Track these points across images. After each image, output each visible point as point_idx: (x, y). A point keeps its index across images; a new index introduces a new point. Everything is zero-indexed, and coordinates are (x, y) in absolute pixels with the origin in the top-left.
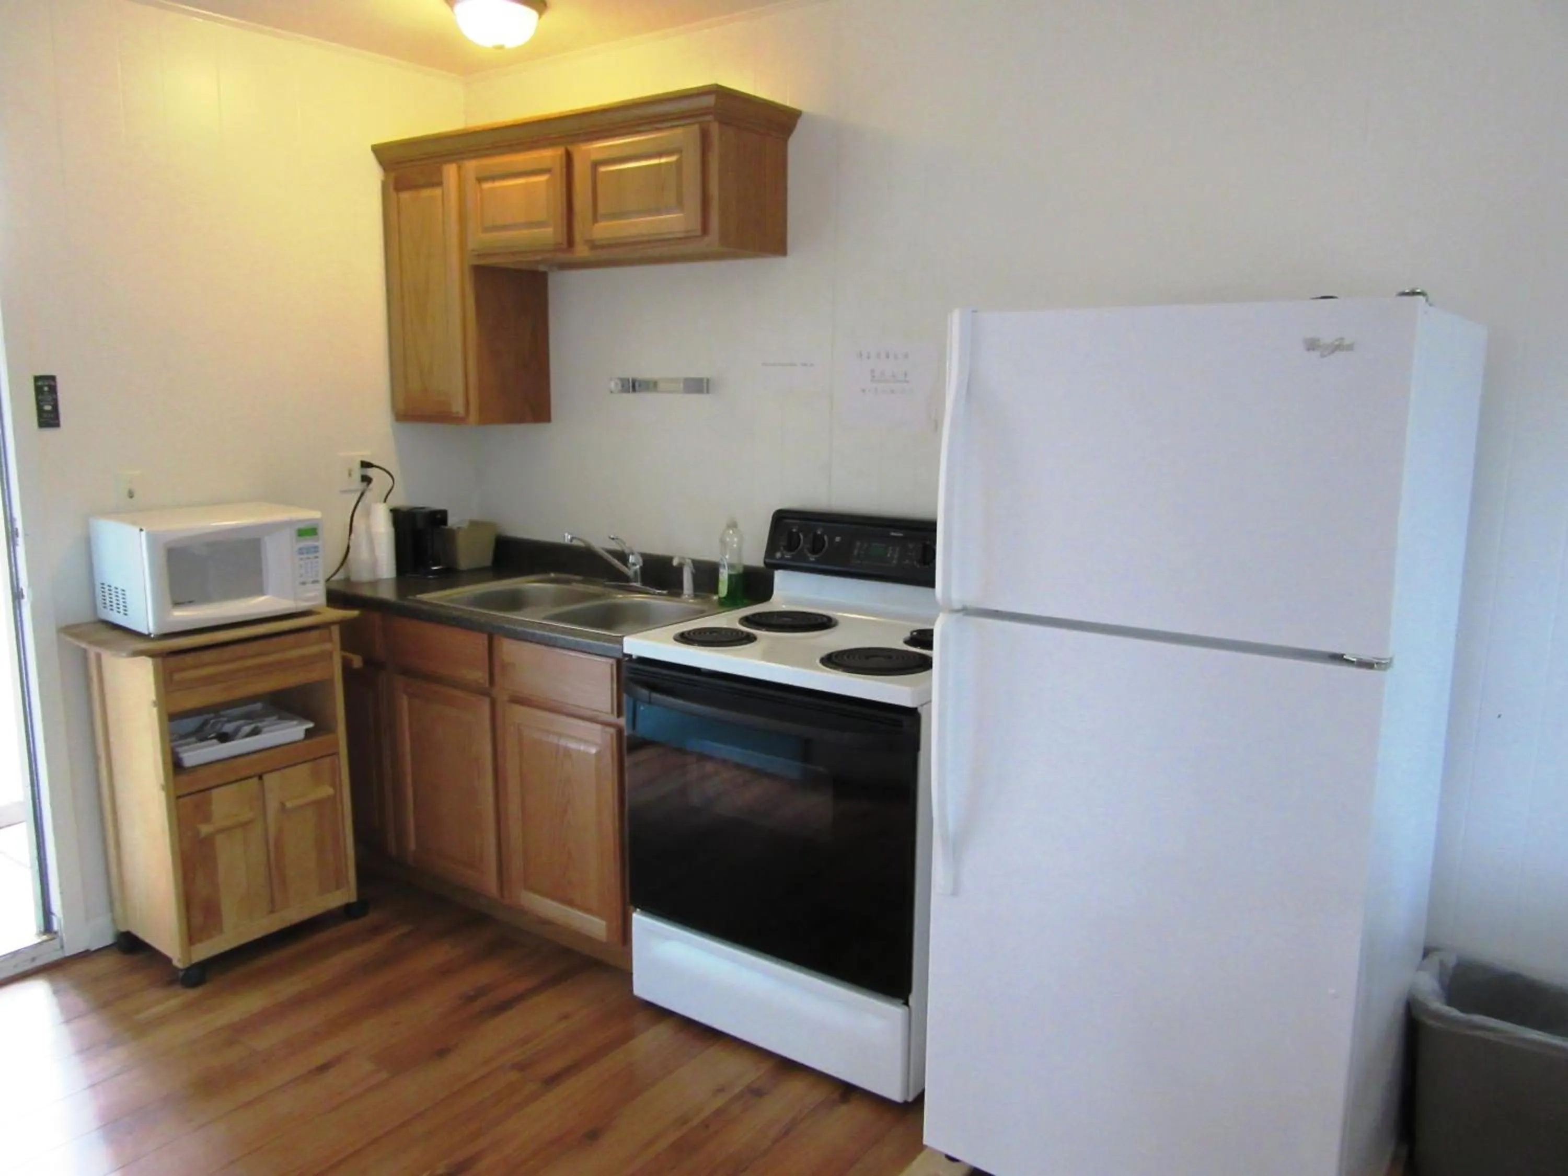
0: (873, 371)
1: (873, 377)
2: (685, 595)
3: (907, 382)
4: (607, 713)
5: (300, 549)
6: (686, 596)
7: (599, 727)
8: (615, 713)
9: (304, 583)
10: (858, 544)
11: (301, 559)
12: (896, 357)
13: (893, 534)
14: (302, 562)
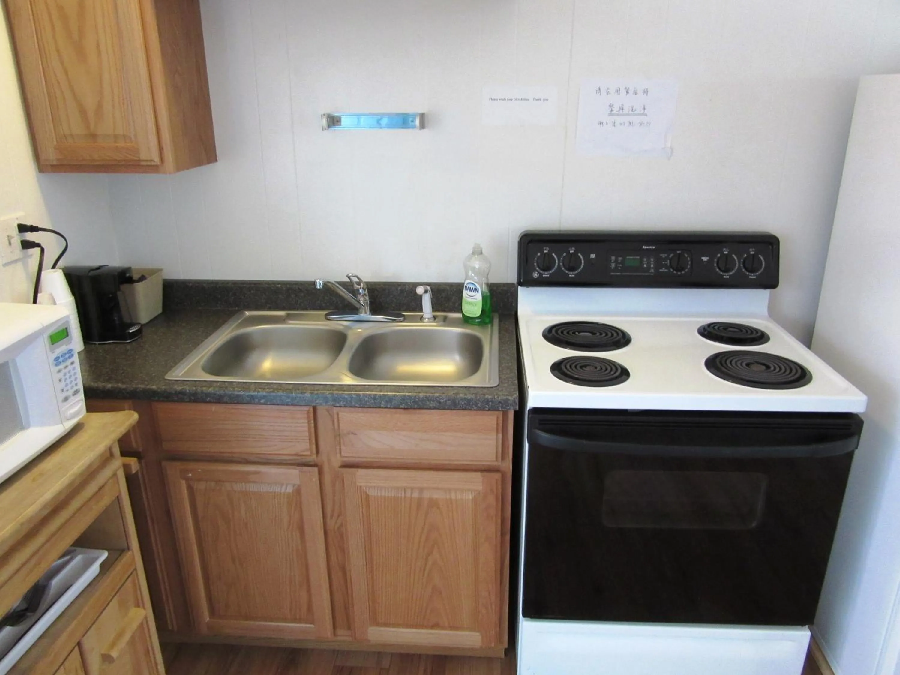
0: (611, 106)
1: (612, 110)
2: (425, 319)
3: (646, 115)
4: (493, 461)
5: (57, 359)
6: (427, 320)
7: (479, 474)
8: (500, 459)
9: (66, 399)
10: (613, 258)
11: (60, 371)
12: (636, 93)
13: (644, 247)
14: (61, 375)
